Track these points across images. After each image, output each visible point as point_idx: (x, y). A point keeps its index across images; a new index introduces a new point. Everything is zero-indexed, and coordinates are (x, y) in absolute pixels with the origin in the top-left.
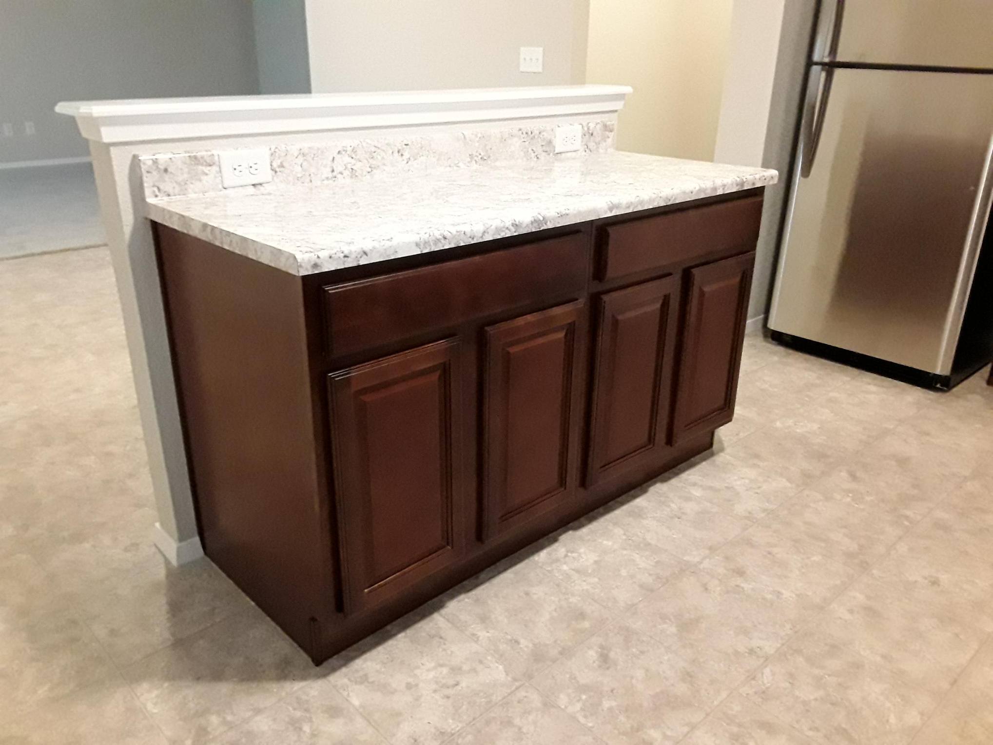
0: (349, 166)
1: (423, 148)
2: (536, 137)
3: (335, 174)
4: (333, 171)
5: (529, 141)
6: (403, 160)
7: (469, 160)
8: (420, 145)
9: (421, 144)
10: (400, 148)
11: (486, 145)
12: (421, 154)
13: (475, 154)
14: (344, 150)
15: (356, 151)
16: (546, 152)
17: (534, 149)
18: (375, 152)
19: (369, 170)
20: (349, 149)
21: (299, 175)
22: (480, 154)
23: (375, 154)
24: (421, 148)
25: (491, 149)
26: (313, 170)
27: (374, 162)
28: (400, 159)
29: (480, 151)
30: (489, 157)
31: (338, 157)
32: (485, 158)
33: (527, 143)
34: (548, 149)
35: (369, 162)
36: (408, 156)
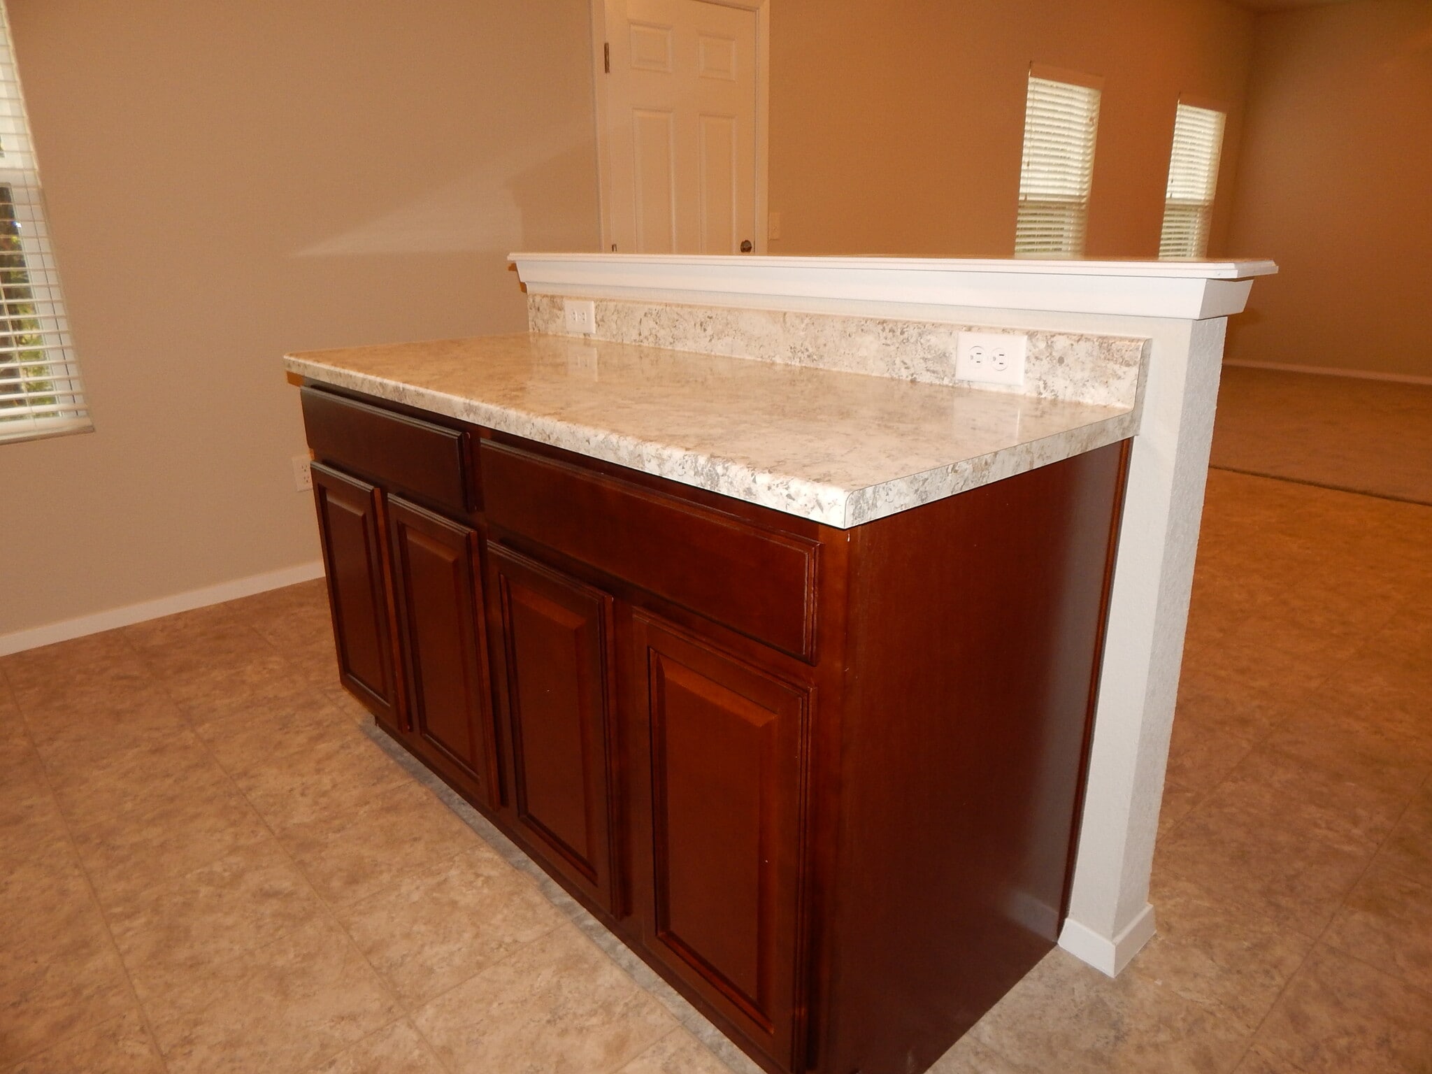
0: (654, 331)
1: (729, 326)
2: (912, 340)
3: (642, 337)
4: (640, 335)
5: (897, 345)
6: (706, 337)
7: (790, 354)
8: (725, 321)
9: (727, 320)
10: (703, 320)
11: (816, 338)
12: (726, 333)
13: (798, 348)
14: (650, 313)
15: (660, 316)
16: (934, 372)
17: (906, 361)
18: (677, 321)
19: (672, 340)
20: (654, 312)
21: (615, 333)
22: (807, 350)
23: (677, 323)
24: (728, 324)
25: (825, 345)
26: (624, 329)
27: (676, 333)
28: (702, 334)
29: (807, 344)
30: (821, 357)
31: (644, 320)
32: (815, 357)
33: (892, 348)
34: (938, 368)
35: (671, 332)
36: (711, 333)
